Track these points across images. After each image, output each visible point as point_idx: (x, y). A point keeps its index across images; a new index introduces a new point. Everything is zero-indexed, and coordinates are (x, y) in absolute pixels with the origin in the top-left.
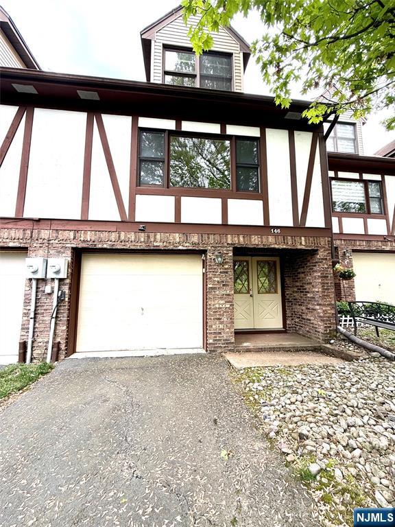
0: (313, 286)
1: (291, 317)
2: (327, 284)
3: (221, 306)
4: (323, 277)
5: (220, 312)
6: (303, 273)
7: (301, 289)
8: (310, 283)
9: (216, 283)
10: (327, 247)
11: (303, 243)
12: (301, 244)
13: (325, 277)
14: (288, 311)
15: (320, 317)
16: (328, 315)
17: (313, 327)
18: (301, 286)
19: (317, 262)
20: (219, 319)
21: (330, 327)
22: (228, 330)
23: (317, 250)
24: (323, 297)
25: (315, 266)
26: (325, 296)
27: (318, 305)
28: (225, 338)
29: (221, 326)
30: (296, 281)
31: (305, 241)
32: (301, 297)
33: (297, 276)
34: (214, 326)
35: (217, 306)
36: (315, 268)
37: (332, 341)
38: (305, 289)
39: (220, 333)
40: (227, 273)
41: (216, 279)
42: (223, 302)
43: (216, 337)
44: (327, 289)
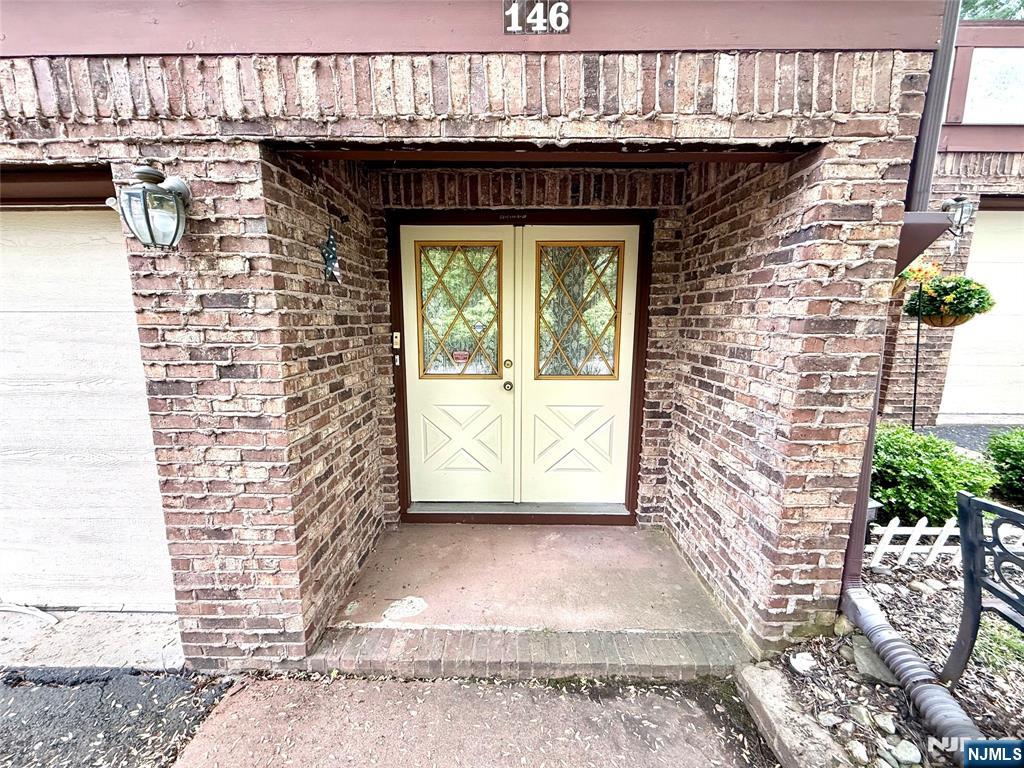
0: (755, 371)
1: (659, 471)
2: (842, 365)
3: (222, 475)
4: (820, 325)
5: (219, 500)
6: (722, 296)
7: (704, 373)
8: (743, 354)
9: (184, 358)
10: (890, 123)
11: (725, 102)
12: (706, 106)
13: (836, 325)
14: (647, 451)
15: (761, 529)
16: (807, 532)
17: (723, 552)
18: (707, 361)
19: (796, 236)
20: (219, 534)
21: (809, 588)
22: (267, 582)
23: (815, 148)
24: (800, 439)
25: (784, 258)
26: (807, 433)
27: (763, 469)
28: (255, 614)
29: (233, 565)
30: (693, 335)
31: (742, 83)
32: (701, 408)
33: (696, 311)
34: (197, 565)
35: (204, 474)
36: (783, 273)
37: (803, 662)
38: (720, 377)
39: (232, 594)
40: (238, 301)
41: (182, 338)
42: (231, 455)
43: (212, 609)
44: (827, 398)
